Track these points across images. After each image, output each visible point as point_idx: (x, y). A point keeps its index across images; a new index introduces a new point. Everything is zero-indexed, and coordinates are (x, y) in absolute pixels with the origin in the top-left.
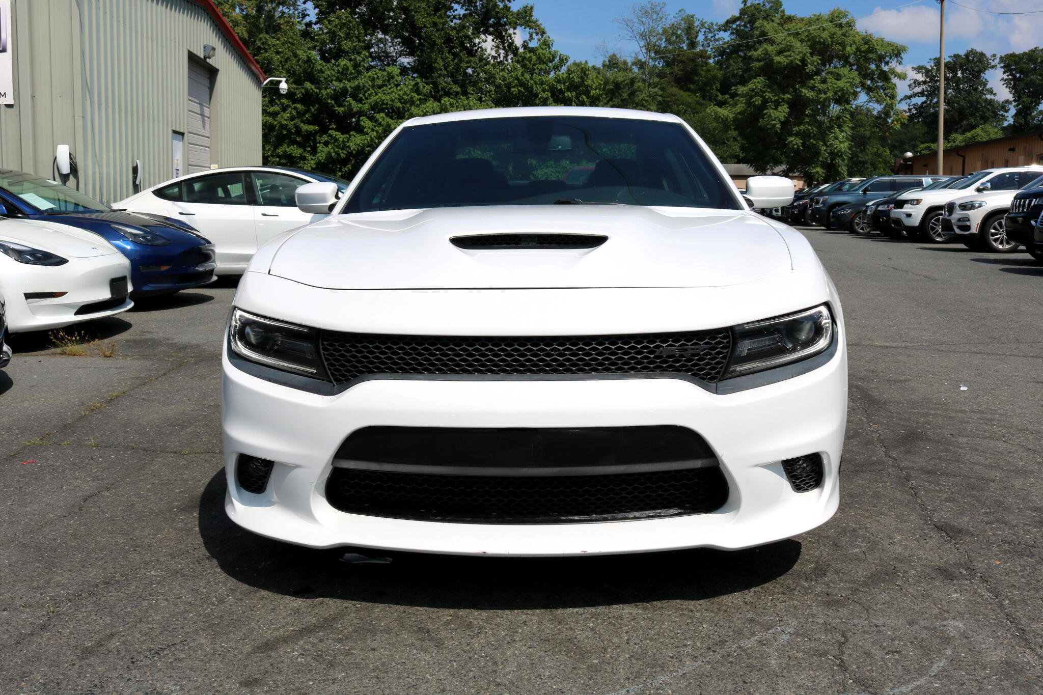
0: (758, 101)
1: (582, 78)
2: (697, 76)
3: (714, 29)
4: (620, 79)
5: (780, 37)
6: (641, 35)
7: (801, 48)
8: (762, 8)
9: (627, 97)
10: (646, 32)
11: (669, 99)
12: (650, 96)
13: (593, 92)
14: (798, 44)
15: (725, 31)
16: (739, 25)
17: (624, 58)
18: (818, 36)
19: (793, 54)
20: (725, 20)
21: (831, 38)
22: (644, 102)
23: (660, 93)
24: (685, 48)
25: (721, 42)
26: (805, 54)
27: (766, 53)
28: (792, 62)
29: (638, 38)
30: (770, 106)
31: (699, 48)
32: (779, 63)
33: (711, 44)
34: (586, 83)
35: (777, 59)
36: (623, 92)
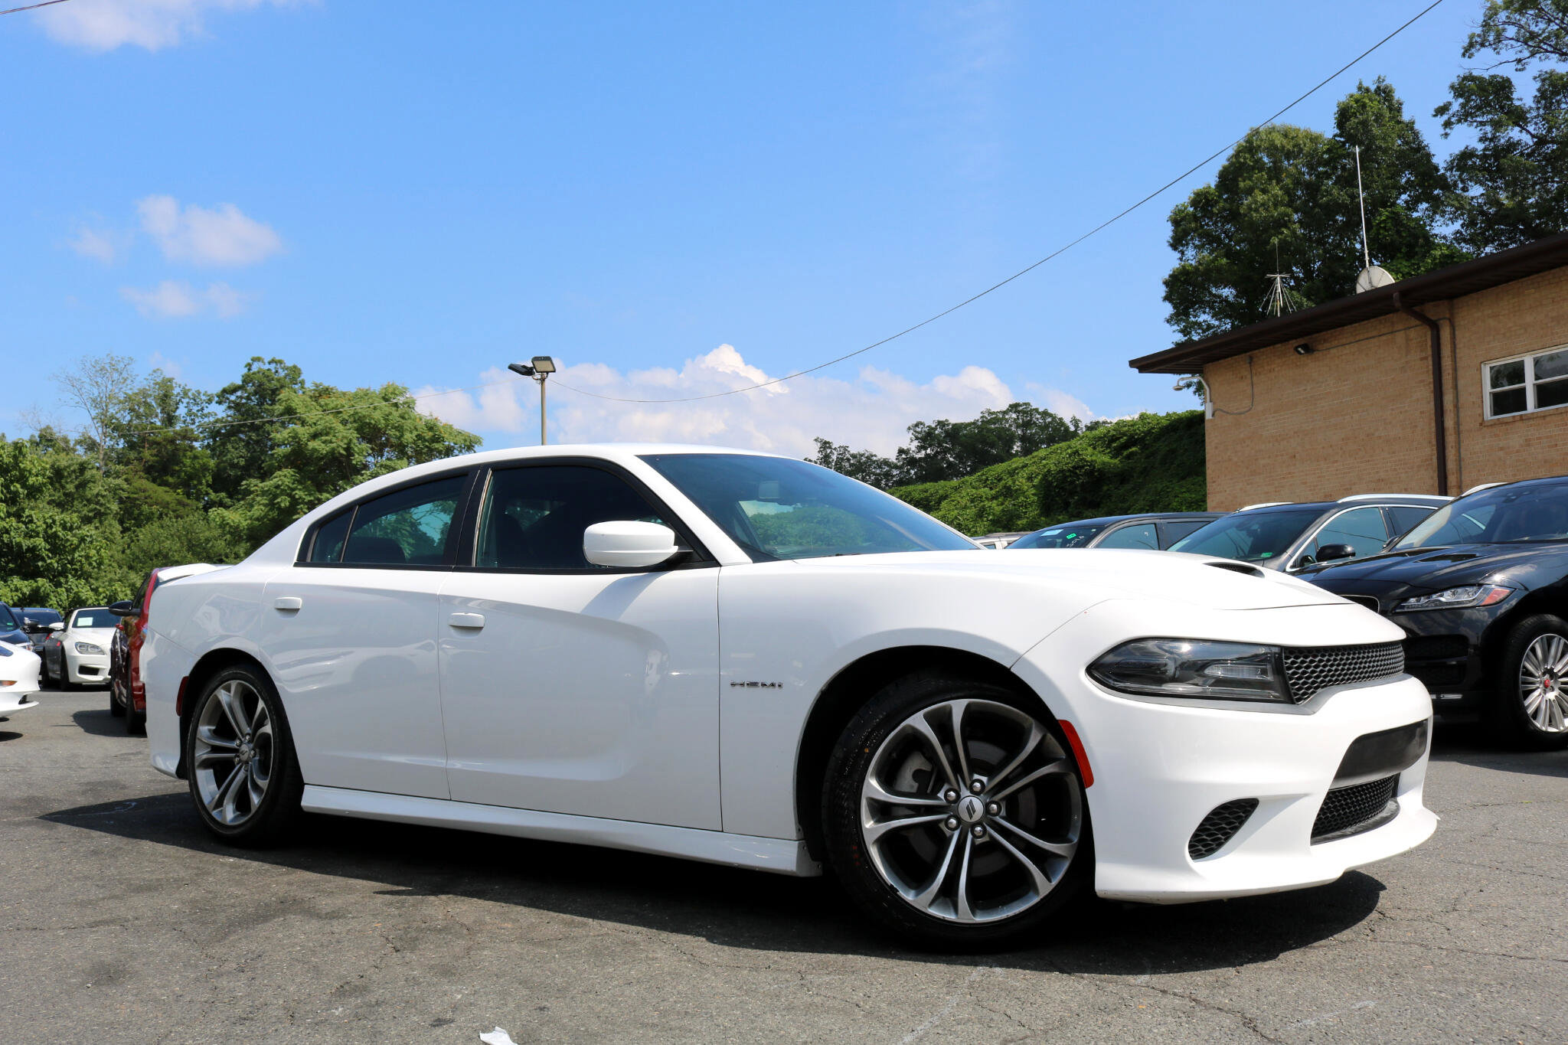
0: (284, 502)
1: (15, 457)
2: (177, 465)
3: (201, 399)
4: (63, 463)
5: (313, 415)
6: (94, 401)
7: (344, 435)
8: (273, 375)
9: (73, 490)
10: (102, 398)
11: (135, 496)
12: (109, 490)
13: (31, 480)
14: (340, 427)
15: (219, 403)
16: (241, 398)
17: (64, 434)
18: (369, 416)
19: (334, 440)
20: (221, 389)
21: (385, 419)
22: (100, 498)
23: (125, 486)
24: (159, 424)
25: (212, 419)
26: (351, 440)
27: (295, 437)
28: (333, 449)
29: (89, 405)
30: (301, 509)
31: (178, 427)
32: (314, 450)
33: (197, 420)
34: (22, 466)
35: (312, 445)
36: (67, 483)
